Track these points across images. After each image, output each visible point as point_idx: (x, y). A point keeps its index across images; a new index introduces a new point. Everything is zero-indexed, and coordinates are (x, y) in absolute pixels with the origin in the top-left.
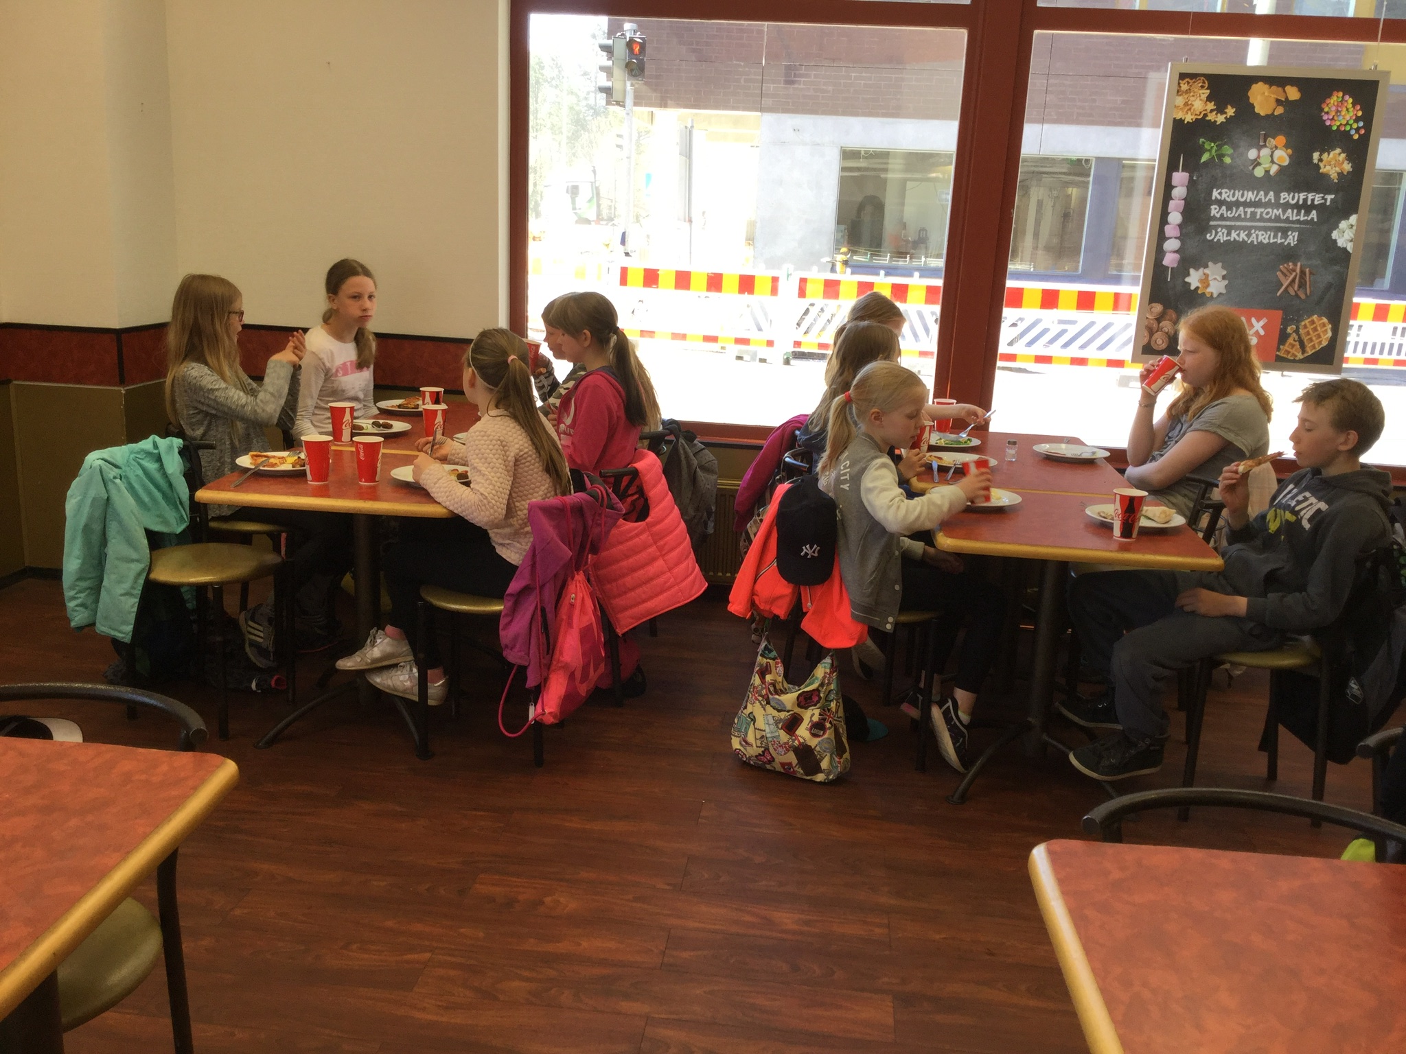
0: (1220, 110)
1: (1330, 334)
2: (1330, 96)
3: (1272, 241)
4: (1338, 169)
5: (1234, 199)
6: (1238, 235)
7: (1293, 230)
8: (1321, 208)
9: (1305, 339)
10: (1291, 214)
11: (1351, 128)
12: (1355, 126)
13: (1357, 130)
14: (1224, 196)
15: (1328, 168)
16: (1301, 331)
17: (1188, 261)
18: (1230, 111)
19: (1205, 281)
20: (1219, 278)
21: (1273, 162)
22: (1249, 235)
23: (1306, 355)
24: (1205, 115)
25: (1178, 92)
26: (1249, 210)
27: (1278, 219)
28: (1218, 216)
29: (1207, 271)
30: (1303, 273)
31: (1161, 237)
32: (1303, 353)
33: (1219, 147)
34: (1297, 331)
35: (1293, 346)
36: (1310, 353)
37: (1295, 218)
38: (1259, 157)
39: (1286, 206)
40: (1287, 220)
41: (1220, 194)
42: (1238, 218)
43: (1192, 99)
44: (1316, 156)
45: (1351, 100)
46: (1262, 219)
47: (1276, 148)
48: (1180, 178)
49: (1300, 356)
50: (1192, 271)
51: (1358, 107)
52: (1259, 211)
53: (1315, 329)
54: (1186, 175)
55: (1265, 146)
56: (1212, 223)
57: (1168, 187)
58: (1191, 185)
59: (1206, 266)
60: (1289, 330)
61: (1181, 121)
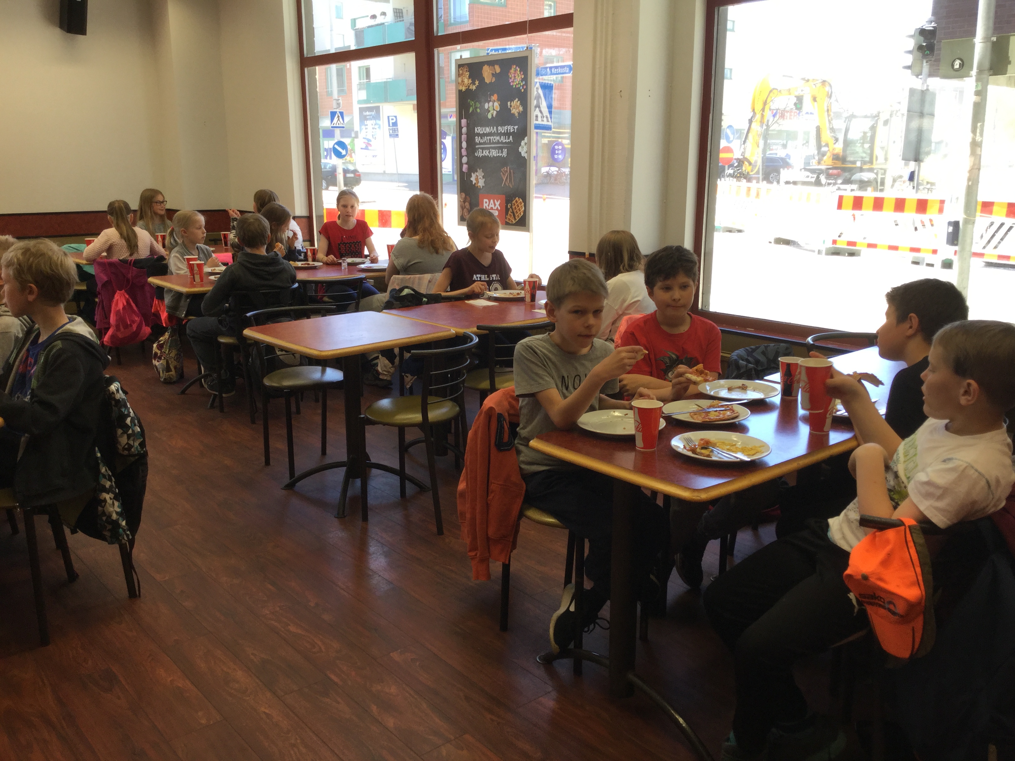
0: (473, 83)
1: (523, 209)
2: (511, 69)
3: (498, 155)
4: (518, 110)
5: (482, 132)
6: (486, 152)
7: (505, 148)
8: (513, 134)
9: (515, 211)
10: (503, 139)
11: (521, 86)
12: (522, 84)
13: (523, 86)
14: (479, 130)
15: (514, 110)
16: (513, 207)
17: (472, 169)
18: (477, 83)
19: (477, 179)
20: (482, 178)
21: (494, 109)
22: (489, 152)
23: (516, 221)
24: (469, 86)
25: (459, 75)
26: (488, 138)
27: (498, 142)
28: (478, 142)
29: (477, 174)
30: (510, 172)
31: (461, 157)
32: (515, 219)
33: (475, 103)
34: (511, 207)
35: (510, 215)
36: (518, 220)
37: (505, 141)
38: (489, 107)
39: (501, 134)
40: (502, 143)
41: (478, 130)
42: (485, 143)
43: (464, 78)
44: (509, 103)
45: (519, 70)
46: (494, 143)
47: (494, 101)
48: (464, 121)
49: (514, 222)
50: (472, 174)
51: (522, 73)
52: (492, 138)
53: (518, 206)
54: (465, 120)
55: (490, 101)
56: (477, 147)
57: (461, 128)
58: (468, 126)
59: (477, 171)
60: (509, 207)
61: (461, 90)
